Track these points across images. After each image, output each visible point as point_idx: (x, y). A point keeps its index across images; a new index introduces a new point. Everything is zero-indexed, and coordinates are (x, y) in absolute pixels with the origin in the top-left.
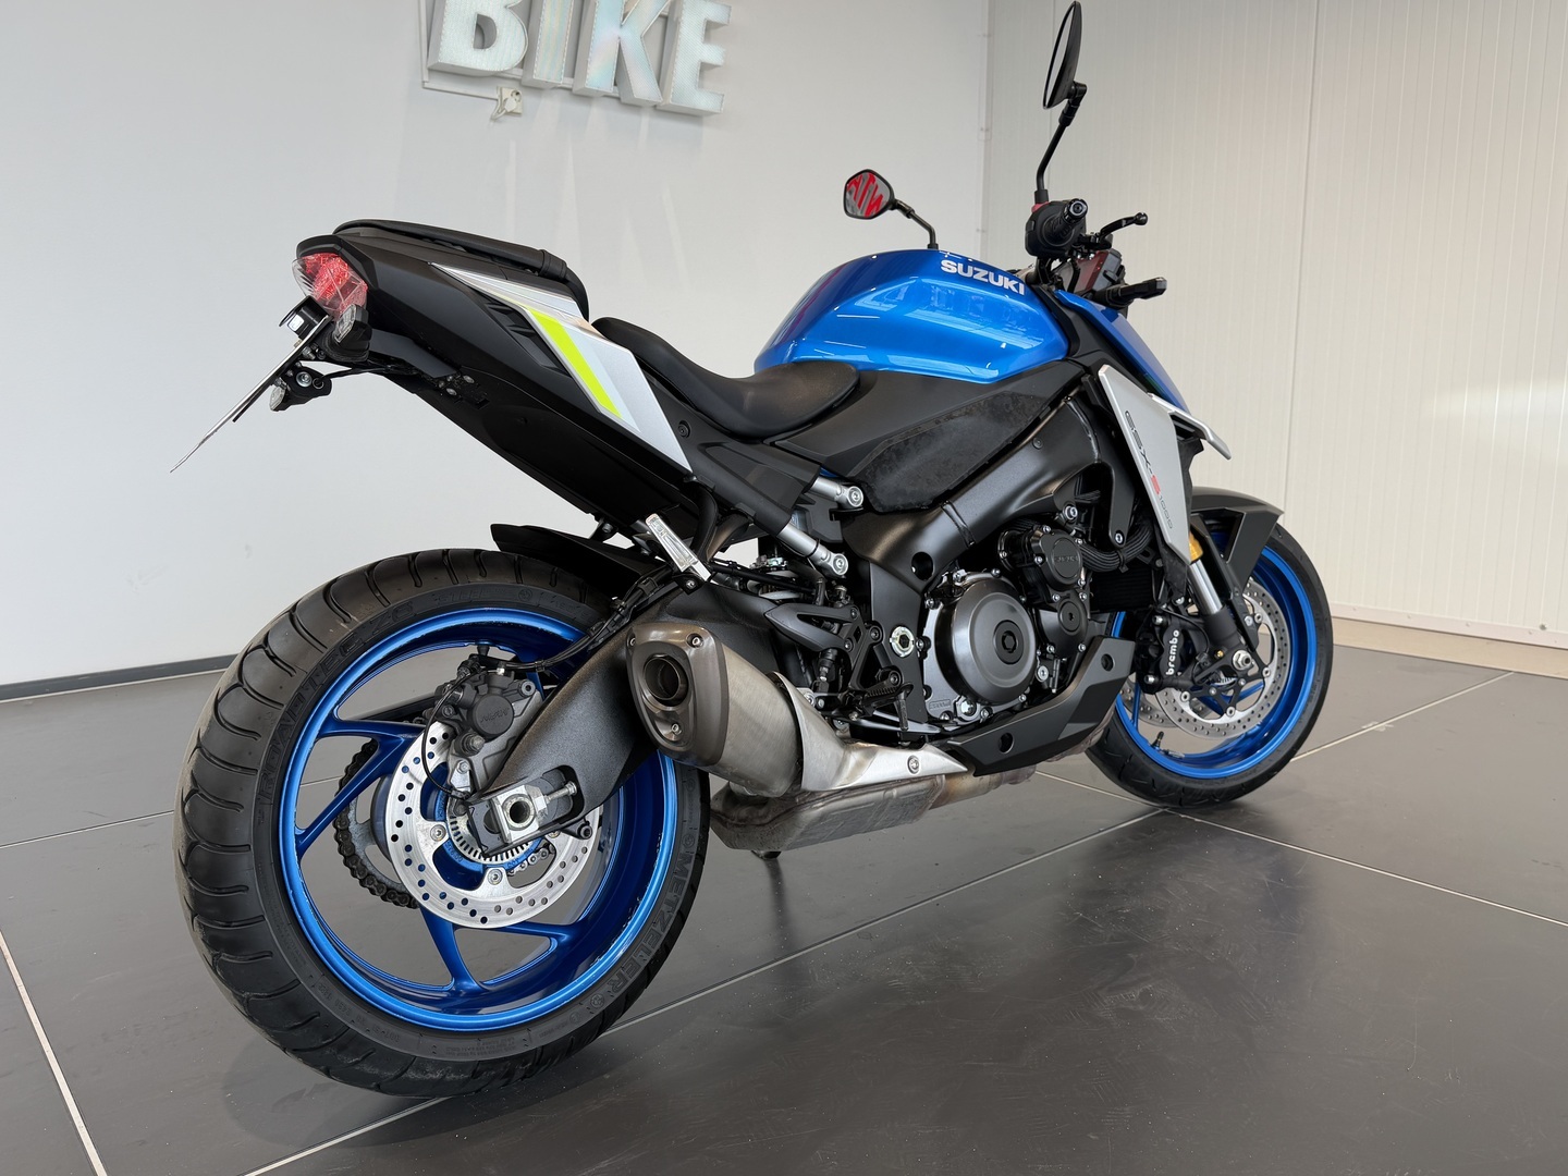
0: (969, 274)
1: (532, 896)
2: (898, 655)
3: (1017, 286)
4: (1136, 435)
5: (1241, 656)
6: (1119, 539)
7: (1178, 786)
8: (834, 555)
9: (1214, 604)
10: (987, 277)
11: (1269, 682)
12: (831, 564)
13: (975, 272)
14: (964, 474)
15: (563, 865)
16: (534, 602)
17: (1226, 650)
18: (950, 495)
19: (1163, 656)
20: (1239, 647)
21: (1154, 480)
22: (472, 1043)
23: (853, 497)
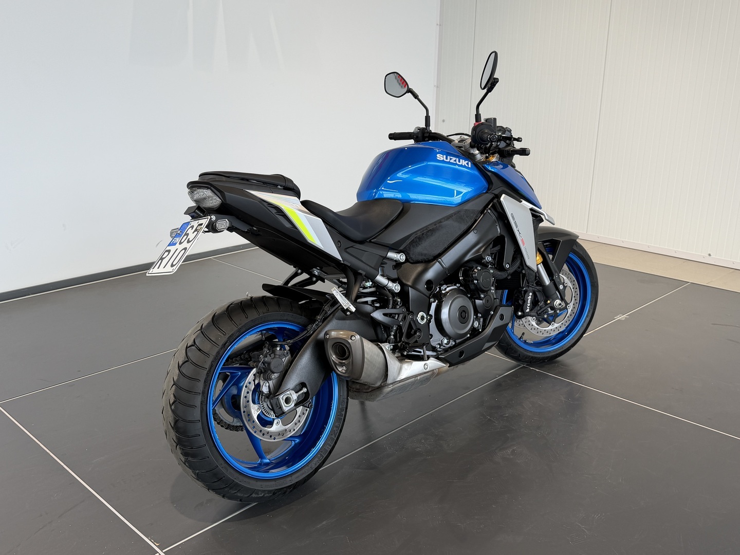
0: (448, 160)
1: (290, 428)
2: (420, 324)
3: (468, 164)
4: (515, 223)
5: (557, 302)
6: (507, 266)
7: (530, 356)
8: (395, 285)
9: (547, 281)
10: (455, 161)
11: (570, 311)
12: (394, 288)
13: (451, 159)
14: (446, 246)
15: (300, 416)
16: (285, 318)
17: (551, 300)
18: (440, 255)
19: (525, 304)
20: (557, 298)
21: (522, 240)
22: (273, 483)
23: (401, 257)
